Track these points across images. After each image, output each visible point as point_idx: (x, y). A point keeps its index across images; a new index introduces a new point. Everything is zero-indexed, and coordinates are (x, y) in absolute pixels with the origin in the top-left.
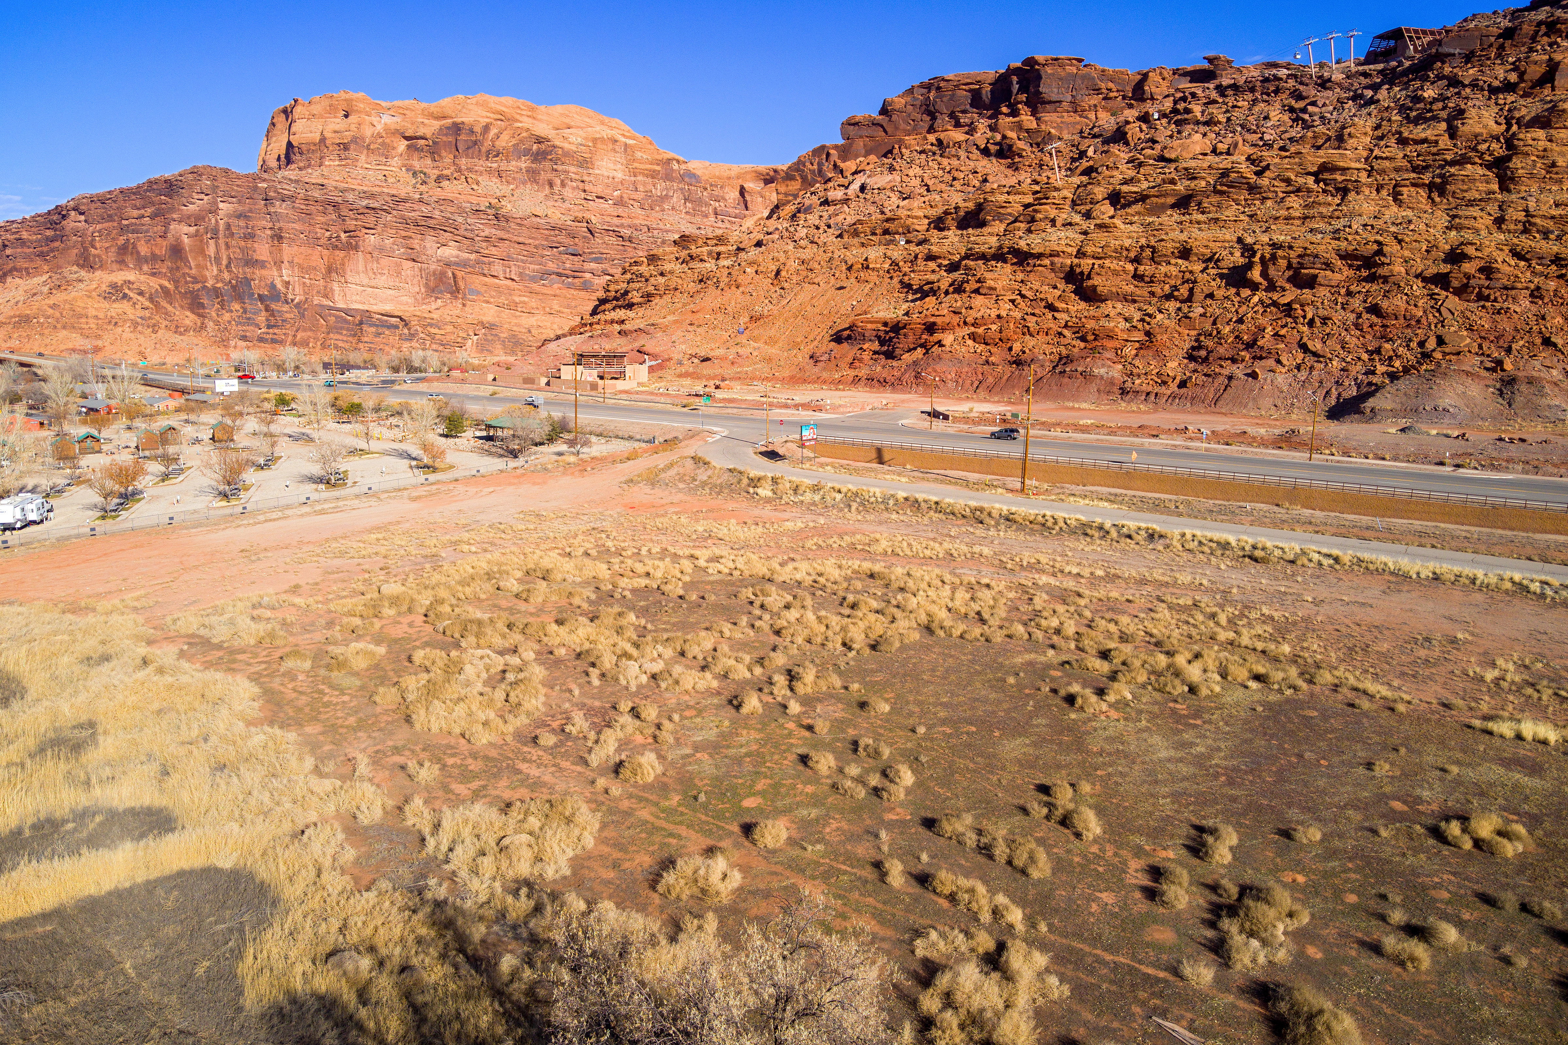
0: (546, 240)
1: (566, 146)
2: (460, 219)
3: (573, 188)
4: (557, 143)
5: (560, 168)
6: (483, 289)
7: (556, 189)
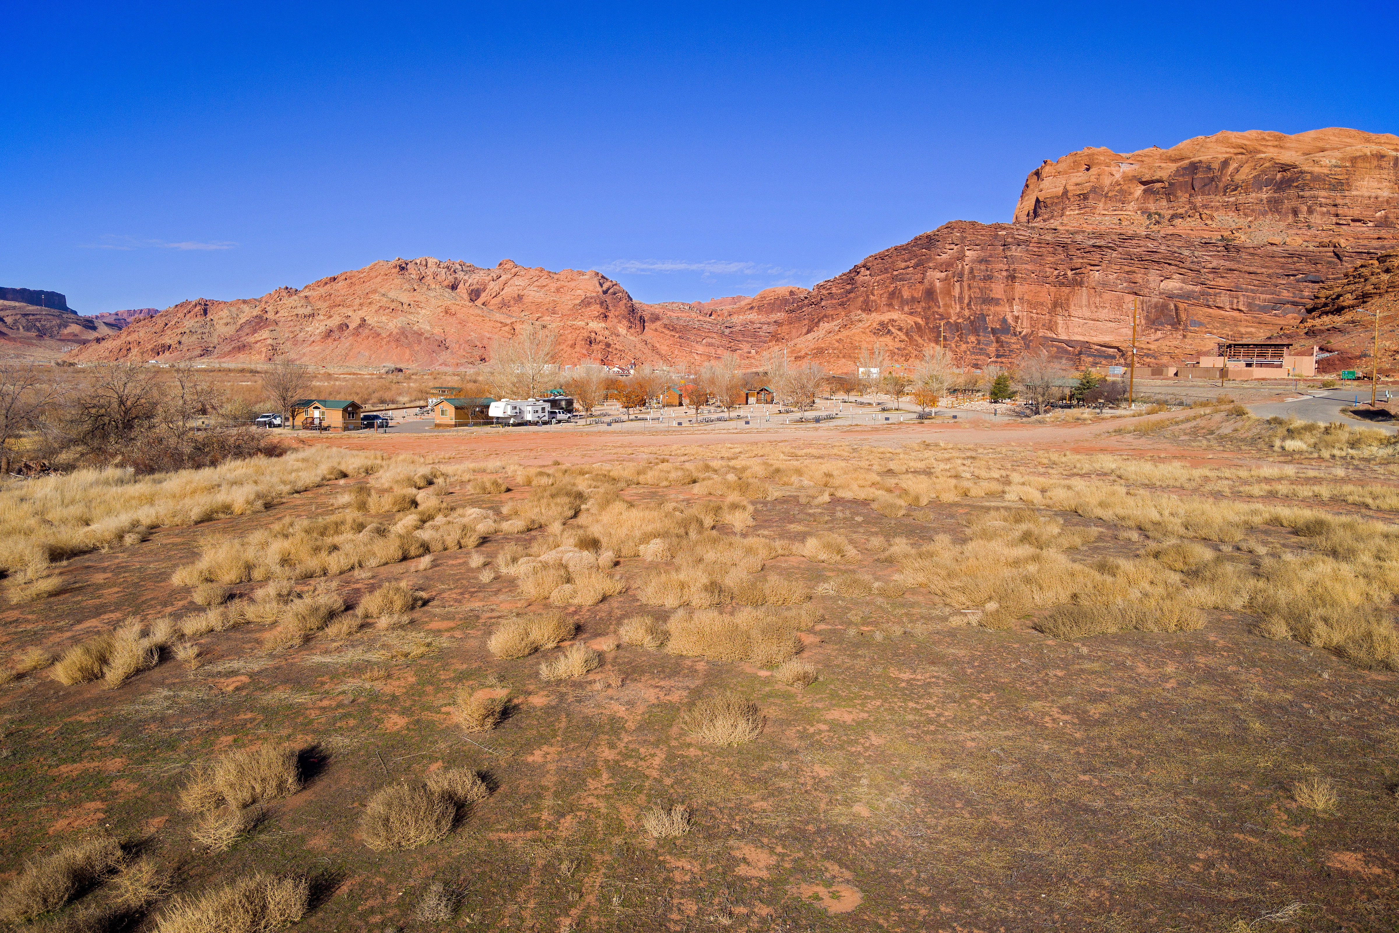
0: (1282, 268)
1: (1316, 169)
2: (1186, 253)
3: (1323, 214)
4: (1306, 168)
5: (1307, 194)
6: (1206, 321)
7: (1301, 217)
